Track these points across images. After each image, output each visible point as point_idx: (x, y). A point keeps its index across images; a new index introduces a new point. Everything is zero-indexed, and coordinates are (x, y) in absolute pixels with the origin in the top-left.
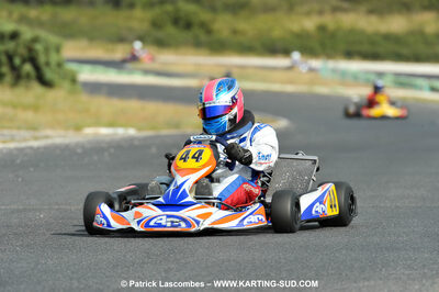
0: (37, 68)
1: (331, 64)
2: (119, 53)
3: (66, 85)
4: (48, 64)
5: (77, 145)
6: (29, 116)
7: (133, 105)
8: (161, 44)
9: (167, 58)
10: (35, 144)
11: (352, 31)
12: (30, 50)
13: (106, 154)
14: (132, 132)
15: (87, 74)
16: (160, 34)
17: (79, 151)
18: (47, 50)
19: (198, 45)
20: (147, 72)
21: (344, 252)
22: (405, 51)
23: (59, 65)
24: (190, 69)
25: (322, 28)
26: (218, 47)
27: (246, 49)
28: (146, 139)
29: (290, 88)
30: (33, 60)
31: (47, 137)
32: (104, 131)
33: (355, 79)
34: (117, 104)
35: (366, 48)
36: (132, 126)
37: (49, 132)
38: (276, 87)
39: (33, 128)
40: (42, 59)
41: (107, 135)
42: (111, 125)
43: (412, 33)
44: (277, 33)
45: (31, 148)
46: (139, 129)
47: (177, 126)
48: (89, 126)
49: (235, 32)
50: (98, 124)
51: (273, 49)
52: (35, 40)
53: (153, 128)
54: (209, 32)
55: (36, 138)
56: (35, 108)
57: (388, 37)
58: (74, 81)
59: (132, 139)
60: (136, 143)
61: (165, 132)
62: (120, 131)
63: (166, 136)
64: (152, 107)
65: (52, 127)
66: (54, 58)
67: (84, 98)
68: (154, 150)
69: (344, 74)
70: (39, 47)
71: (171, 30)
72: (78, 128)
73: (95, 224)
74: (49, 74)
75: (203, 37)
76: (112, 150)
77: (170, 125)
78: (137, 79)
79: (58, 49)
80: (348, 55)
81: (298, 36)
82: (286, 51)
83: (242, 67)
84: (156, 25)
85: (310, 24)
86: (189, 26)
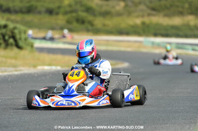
0: (16, 41)
3: (29, 48)
4: (20, 39)
5: (35, 73)
6: (13, 61)
7: (59, 57)
10: (16, 73)
11: (157, 24)
12: (13, 33)
13: (48, 77)
14: (59, 68)
15: (38, 44)
16: (70, 26)
18: (20, 33)
19: (88, 31)
20: (65, 43)
22: (181, 33)
23: (26, 39)
25: (143, 23)
26: (97, 32)
27: (109, 32)
29: (129, 49)
30: (14, 37)
31: (21, 70)
32: (47, 68)
33: (159, 45)
34: (52, 57)
35: (163, 32)
36: (59, 65)
37: (22, 68)
38: (123, 49)
39: (15, 66)
40: (18, 37)
42: (50, 65)
43: (184, 25)
44: (123, 25)
45: (15, 75)
46: (62, 67)
49: (104, 25)
50: (44, 64)
51: (121, 32)
52: (15, 28)
54: (92, 25)
55: (16, 71)
56: (15, 58)
57: (173, 27)
58: (32, 46)
62: (54, 68)
65: (23, 66)
66: (23, 36)
67: (37, 54)
69: (153, 43)
70: (16, 31)
71: (75, 24)
72: (35, 66)
73: (32, 104)
74: (21, 43)
75: (90, 27)
76: (50, 75)
78: (61, 46)
79: (25, 32)
80: (156, 35)
81: (133, 27)
82: (128, 34)
83: (108, 41)
84: (69, 22)
85: (138, 21)
86: (83, 22)
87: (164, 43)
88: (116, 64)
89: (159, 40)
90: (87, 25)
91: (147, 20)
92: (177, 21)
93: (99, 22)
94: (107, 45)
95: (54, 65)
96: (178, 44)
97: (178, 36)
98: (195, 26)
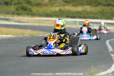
2: (8, 17)
7: (12, 30)
8: (18, 14)
9: (20, 18)
11: (68, 11)
13: (5, 41)
14: (11, 36)
16: (18, 12)
19: (28, 14)
20: (15, 21)
22: (82, 16)
24: (26, 21)
25: (60, 10)
26: (33, 15)
27: (41, 15)
28: (15, 38)
33: (69, 23)
34: (7, 29)
35: (72, 15)
36: (12, 35)
38: (48, 25)
41: (5, 37)
42: (6, 34)
43: (84, 11)
44: (49, 11)
47: (23, 34)
48: (1, 35)
49: (38, 11)
50: (3, 34)
51: (47, 15)
53: (17, 35)
54: (31, 11)
57: (77, 12)
60: (13, 38)
61: (20, 36)
62: (9, 36)
64: (16, 30)
68: (17, 40)
71: (21, 11)
75: (29, 12)
77: (21, 34)
78: (13, 23)
80: (67, 17)
81: (54, 12)
82: (51, 16)
83: (40, 20)
84: (17, 9)
85: (57, 9)
86: (26, 10)
87: (72, 21)
88: (45, 34)
89: (69, 20)
90: (27, 11)
91: (62, 8)
92: (80, 9)
93: (34, 9)
94: (39, 23)
95: (9, 34)
96: (80, 22)
97: (80, 17)
98: (90, 12)
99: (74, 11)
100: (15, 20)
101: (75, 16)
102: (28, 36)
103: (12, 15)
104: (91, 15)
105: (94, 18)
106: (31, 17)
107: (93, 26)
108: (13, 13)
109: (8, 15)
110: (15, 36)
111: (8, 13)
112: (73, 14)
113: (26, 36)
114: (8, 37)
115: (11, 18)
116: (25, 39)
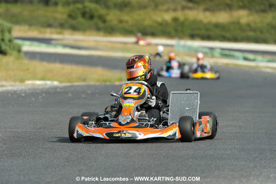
1: (182, 42)
2: (48, 34)
3: (15, 53)
4: (3, 40)
5: (21, 90)
7: (57, 67)
8: (74, 28)
9: (78, 37)
11: (195, 22)
13: (40, 97)
14: (56, 83)
15: (27, 47)
16: (74, 22)
17: (23, 95)
18: (2, 32)
19: (98, 29)
20: (65, 46)
21: (191, 160)
22: (228, 35)
23: (10, 41)
24: (92, 44)
25: (175, 20)
26: (111, 31)
27: (128, 32)
28: (65, 87)
31: (3, 86)
32: (39, 83)
34: (46, 66)
35: (203, 32)
36: (56, 80)
37: (4, 83)
41: (40, 85)
42: (43, 79)
43: (233, 23)
44: (147, 22)
46: (60, 82)
47: (84, 80)
48: (29, 80)
49: (121, 21)
50: (35, 78)
51: (145, 32)
53: (69, 81)
54: (104, 21)
57: (217, 26)
58: (19, 51)
59: (56, 88)
60: (59, 90)
61: (76, 84)
62: (49, 83)
63: (77, 86)
64: (68, 68)
65: (6, 80)
66: (7, 36)
67: (26, 62)
68: (70, 95)
69: (190, 48)
71: (80, 19)
72: (22, 81)
74: (3, 47)
75: (101, 25)
76: (44, 95)
77: (79, 79)
78: (60, 50)
79: (10, 31)
80: (192, 37)
81: (160, 24)
82: (153, 34)
83: (125, 43)
84: (71, 16)
85: (168, 17)
86: (92, 17)
87: (204, 47)
89: (197, 44)
90: (96, 20)
91: (180, 15)
92: (223, 17)
93: (113, 17)
94: (123, 50)
95: (49, 80)
96: (223, 49)
97: (224, 39)
98: (248, 25)
99: (209, 23)
100: (65, 42)
101: (212, 34)
102: (97, 84)
103: (59, 30)
104: (251, 34)
105: (257, 41)
106: (105, 36)
107: (254, 60)
108: (62, 26)
109: (48, 30)
110: (64, 85)
111: (50, 26)
112: (207, 30)
113: (92, 83)
114: (47, 87)
115: (55, 36)
116: (89, 92)
